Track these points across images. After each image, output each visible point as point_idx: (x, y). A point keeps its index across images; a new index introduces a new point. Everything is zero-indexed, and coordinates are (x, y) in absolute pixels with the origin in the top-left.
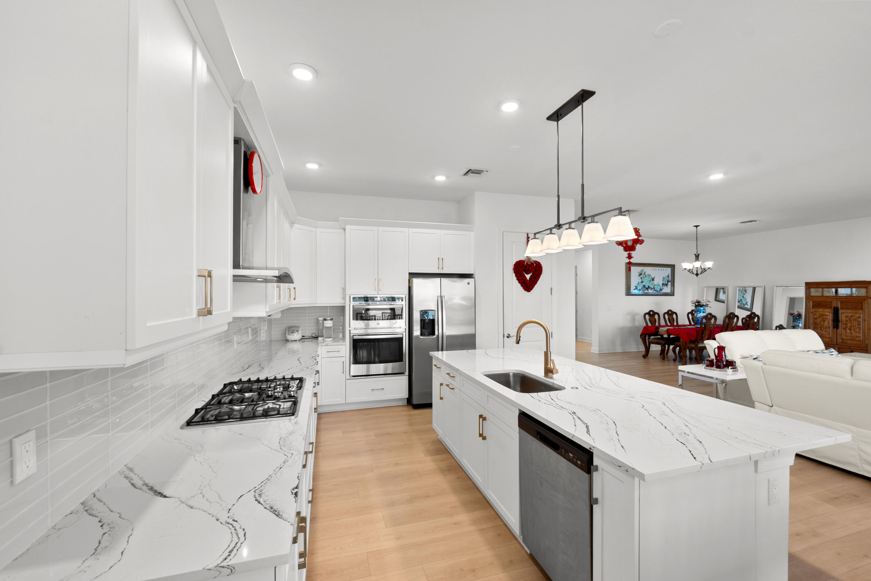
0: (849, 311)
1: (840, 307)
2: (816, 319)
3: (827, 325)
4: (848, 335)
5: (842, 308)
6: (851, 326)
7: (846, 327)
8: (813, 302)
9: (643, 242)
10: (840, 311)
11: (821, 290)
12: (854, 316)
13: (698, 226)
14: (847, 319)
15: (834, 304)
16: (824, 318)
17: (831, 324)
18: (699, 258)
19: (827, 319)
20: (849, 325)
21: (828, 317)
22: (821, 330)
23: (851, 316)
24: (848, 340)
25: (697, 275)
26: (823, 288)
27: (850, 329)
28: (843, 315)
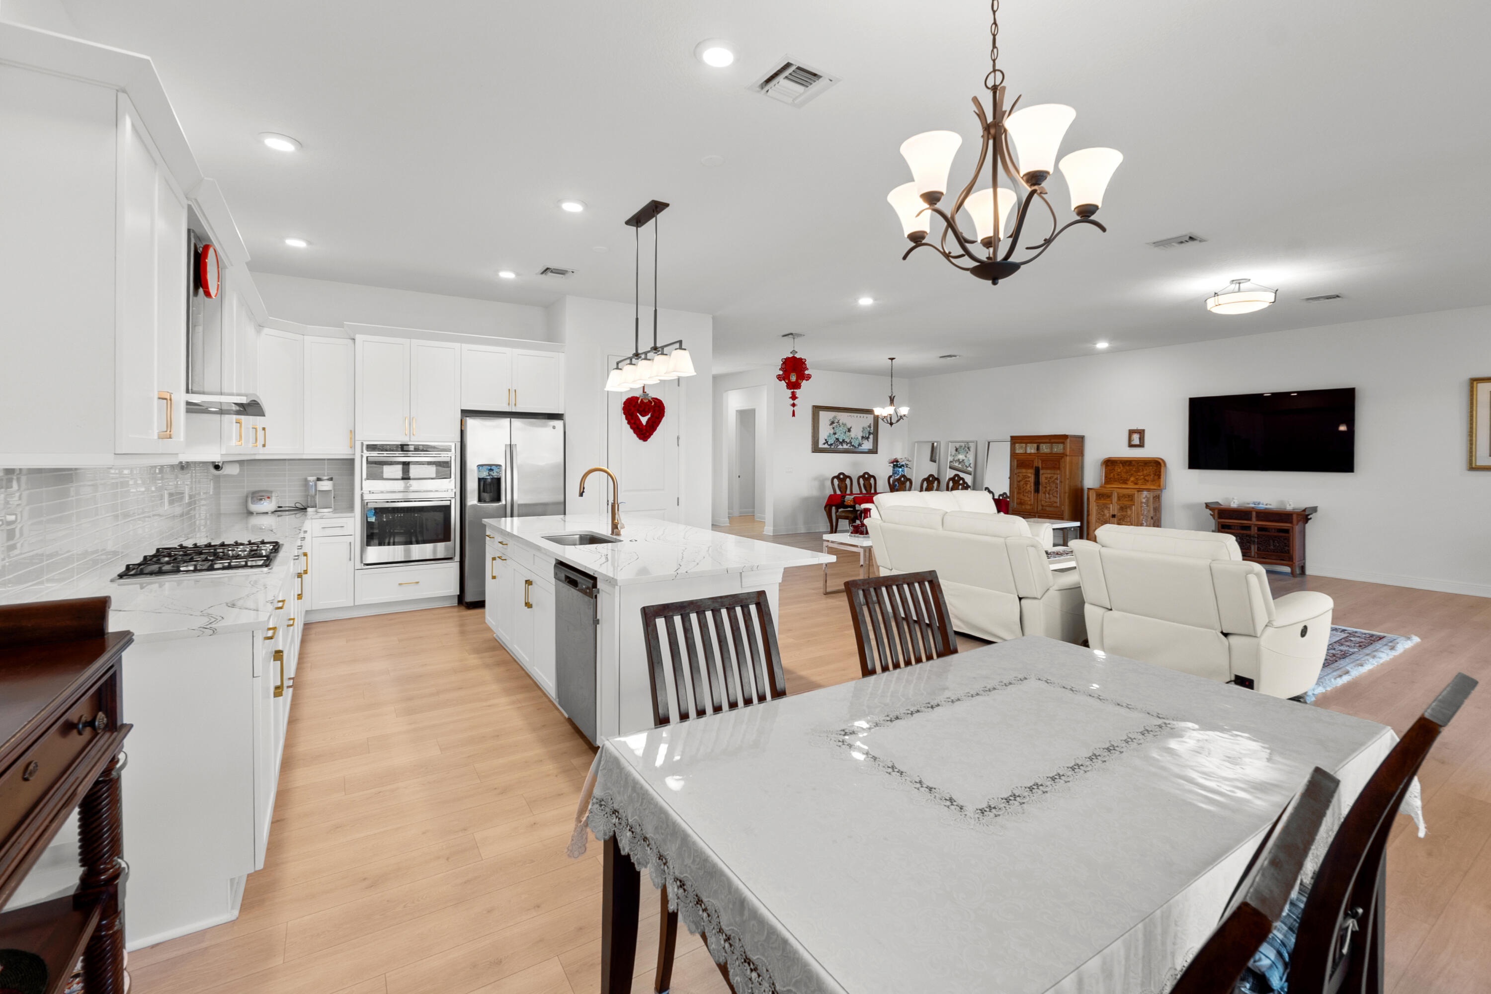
0: (1049, 471)
1: (1040, 467)
2: (1019, 482)
3: (1029, 489)
4: (1047, 501)
5: (1043, 468)
6: (1050, 490)
7: (1046, 491)
8: (1017, 461)
9: (810, 378)
10: (1041, 472)
11: (1024, 445)
12: (1052, 477)
13: (894, 359)
14: (1046, 481)
15: (1036, 464)
16: (1026, 481)
17: (1032, 488)
18: (894, 402)
19: (1029, 481)
20: (1048, 488)
21: (1030, 479)
22: (1023, 495)
23: (1050, 478)
24: (1046, 506)
25: (891, 424)
26: (1026, 443)
27: (1049, 494)
28: (1044, 475)
